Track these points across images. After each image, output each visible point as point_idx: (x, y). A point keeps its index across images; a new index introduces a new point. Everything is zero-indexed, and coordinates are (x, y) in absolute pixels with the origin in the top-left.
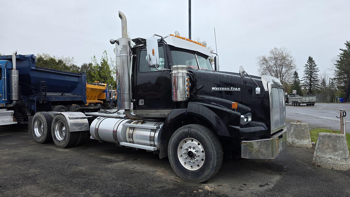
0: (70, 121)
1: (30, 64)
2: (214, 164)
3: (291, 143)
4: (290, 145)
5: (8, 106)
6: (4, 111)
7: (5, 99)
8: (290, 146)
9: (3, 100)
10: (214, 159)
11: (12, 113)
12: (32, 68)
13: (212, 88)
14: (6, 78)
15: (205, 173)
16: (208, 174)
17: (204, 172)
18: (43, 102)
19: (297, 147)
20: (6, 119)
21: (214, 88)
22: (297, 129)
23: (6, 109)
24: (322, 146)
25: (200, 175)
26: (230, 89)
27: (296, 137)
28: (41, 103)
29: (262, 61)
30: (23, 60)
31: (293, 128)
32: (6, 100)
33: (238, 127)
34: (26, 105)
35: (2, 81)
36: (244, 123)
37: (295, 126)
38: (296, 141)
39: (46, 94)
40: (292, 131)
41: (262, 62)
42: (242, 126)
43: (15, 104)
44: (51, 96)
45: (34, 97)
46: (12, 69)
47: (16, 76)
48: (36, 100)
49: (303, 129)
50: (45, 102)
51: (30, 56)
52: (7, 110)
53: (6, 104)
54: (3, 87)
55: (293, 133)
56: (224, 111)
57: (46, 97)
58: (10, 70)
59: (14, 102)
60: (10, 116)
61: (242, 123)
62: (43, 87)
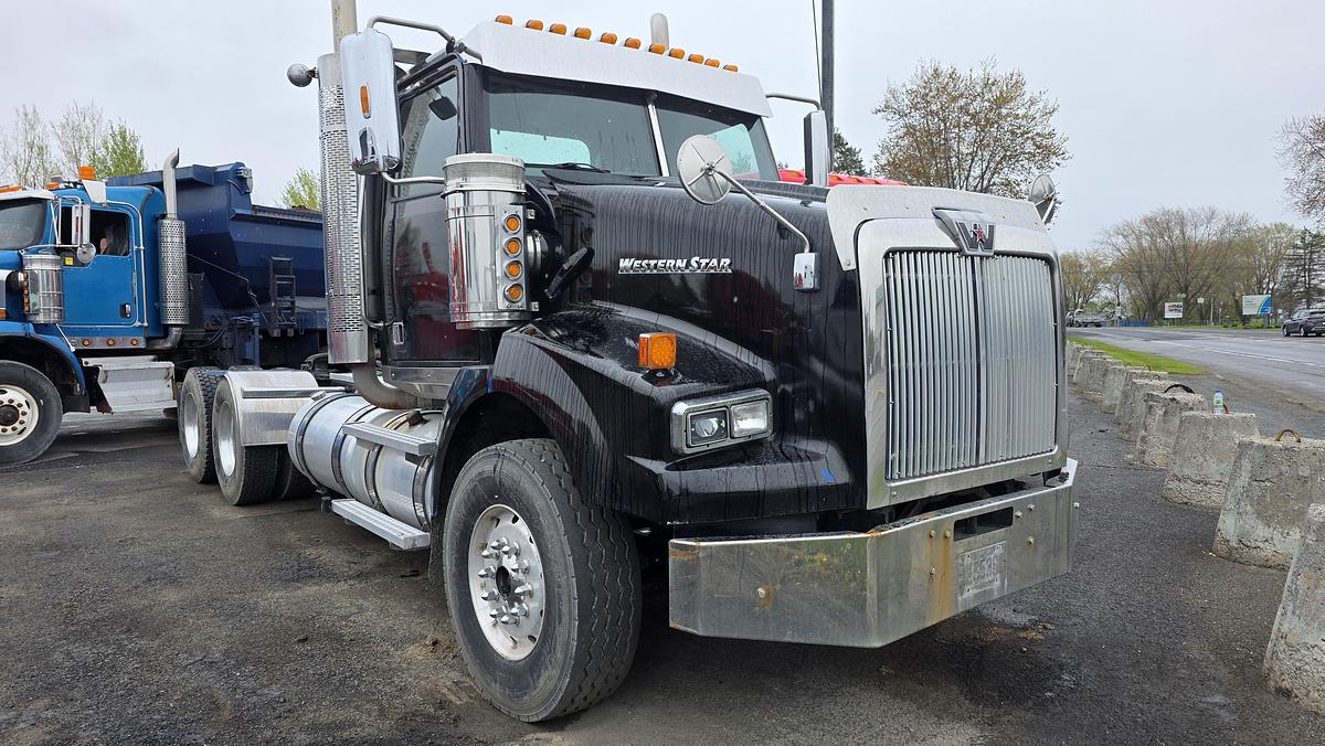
0: (243, 407)
1: (230, 199)
2: (568, 643)
3: (1234, 544)
4: (1231, 549)
5: (157, 347)
6: (144, 362)
7: (142, 321)
8: (1228, 559)
9: (138, 324)
10: (570, 619)
11: (168, 369)
12: (239, 211)
13: (622, 260)
14: (142, 247)
15: (541, 681)
16: (551, 686)
17: (539, 677)
18: (284, 332)
19: (1265, 565)
20: (146, 392)
21: (627, 260)
22: (1271, 472)
23: (152, 357)
24: (1312, 582)
25: (528, 686)
26: (688, 264)
27: (1259, 515)
28: (275, 335)
29: (1308, 140)
30: (209, 186)
31: (1246, 465)
32: (146, 324)
33: (658, 467)
34: (226, 343)
35: (132, 261)
36: (688, 446)
37: (1257, 455)
38: (1261, 531)
39: (293, 303)
40: (1243, 479)
41: (1309, 148)
42: (682, 463)
43: (179, 338)
44: (314, 310)
45: (250, 315)
46: (164, 216)
47: (177, 240)
48: (257, 324)
49: (1305, 471)
50: (291, 333)
51: (228, 168)
52: (154, 360)
53: (148, 340)
54: (135, 281)
55: (1247, 491)
56: (607, 378)
57: (293, 314)
58: (155, 220)
59: (175, 332)
60: (163, 381)
61: (679, 441)
62: (279, 279)
